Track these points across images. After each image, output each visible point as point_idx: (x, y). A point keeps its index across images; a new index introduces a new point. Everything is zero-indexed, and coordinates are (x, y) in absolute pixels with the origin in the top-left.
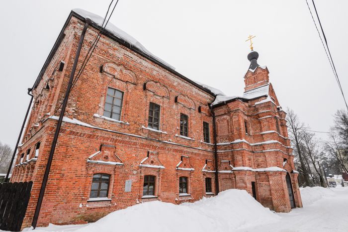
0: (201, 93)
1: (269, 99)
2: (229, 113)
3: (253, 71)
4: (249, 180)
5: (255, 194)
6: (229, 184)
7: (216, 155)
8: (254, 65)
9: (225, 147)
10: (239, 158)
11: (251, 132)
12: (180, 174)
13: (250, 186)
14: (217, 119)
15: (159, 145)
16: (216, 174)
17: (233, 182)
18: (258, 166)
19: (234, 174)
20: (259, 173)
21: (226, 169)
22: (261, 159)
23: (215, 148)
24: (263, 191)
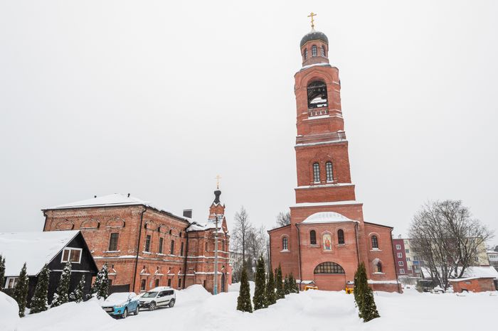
0: (180, 222)
1: (221, 231)
2: (198, 237)
3: (216, 205)
4: (203, 279)
5: (204, 287)
6: (192, 282)
7: (186, 264)
8: (217, 200)
9: (193, 260)
10: (199, 267)
11: (208, 250)
12: (169, 278)
13: (203, 283)
14: (189, 240)
15: (161, 262)
16: (185, 276)
17: (194, 281)
18: (209, 271)
19: (196, 276)
20: (209, 275)
21: (191, 273)
22: (211, 267)
23: (186, 259)
24: (209, 285)
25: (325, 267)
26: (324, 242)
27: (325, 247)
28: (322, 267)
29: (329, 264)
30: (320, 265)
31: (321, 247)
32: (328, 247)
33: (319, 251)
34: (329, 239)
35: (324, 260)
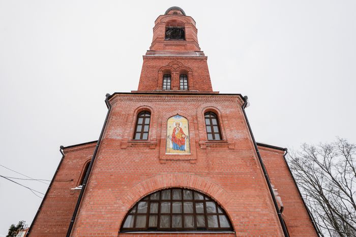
25: (165, 208)
26: (170, 132)
27: (170, 145)
28: (154, 208)
29: (187, 195)
30: (147, 199)
31: (159, 143)
32: (179, 143)
33: (152, 155)
34: (183, 123)
35: (165, 180)
